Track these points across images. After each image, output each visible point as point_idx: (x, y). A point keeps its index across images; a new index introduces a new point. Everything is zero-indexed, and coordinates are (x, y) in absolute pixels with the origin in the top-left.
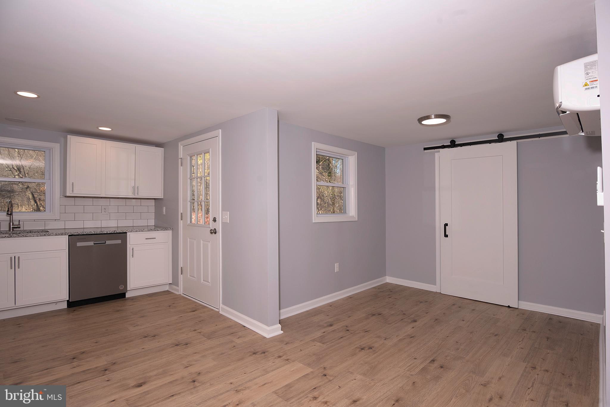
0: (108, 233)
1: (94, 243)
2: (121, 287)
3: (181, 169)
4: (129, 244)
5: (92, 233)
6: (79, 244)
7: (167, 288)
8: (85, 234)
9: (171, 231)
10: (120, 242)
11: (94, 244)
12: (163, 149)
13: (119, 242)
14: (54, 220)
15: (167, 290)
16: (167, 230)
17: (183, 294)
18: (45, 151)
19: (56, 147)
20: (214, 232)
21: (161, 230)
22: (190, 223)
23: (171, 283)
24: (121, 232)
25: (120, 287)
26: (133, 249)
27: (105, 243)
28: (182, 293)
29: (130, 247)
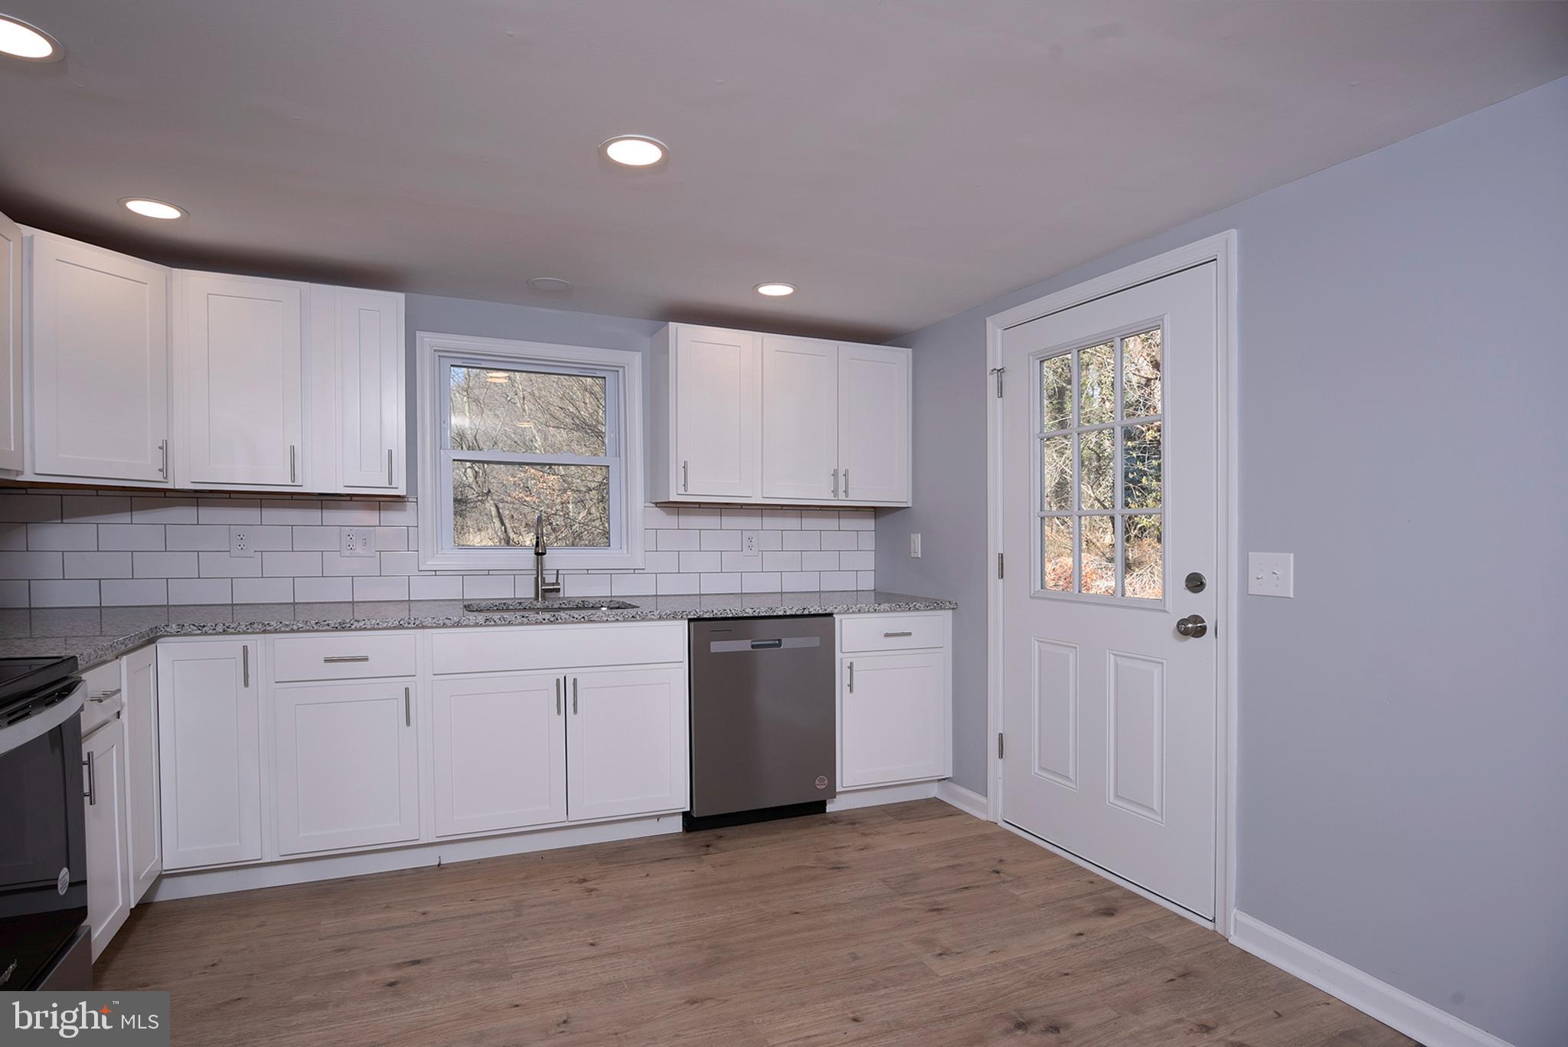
0: (788, 614)
1: (753, 643)
2: (821, 784)
3: (995, 407)
4: (839, 651)
5: (746, 615)
6: (716, 647)
7: (934, 791)
8: (731, 616)
9: (951, 611)
10: (817, 644)
11: (753, 647)
12: (910, 350)
13: (815, 642)
14: (632, 572)
15: (933, 796)
16: (941, 609)
17: (1006, 822)
18: (605, 378)
19: (634, 363)
20: (1193, 628)
21: (927, 608)
22: (1042, 588)
23: (951, 776)
24: (821, 612)
25: (817, 782)
26: (851, 667)
27: (780, 645)
28: (1000, 819)
29: (842, 659)
